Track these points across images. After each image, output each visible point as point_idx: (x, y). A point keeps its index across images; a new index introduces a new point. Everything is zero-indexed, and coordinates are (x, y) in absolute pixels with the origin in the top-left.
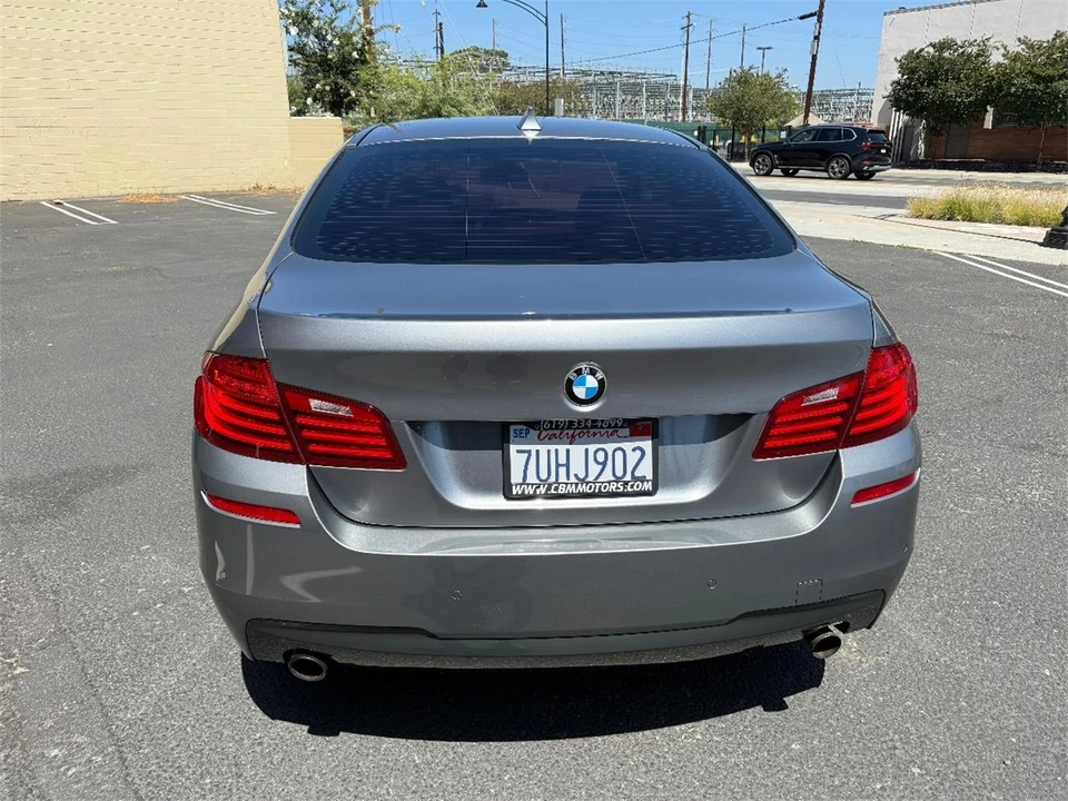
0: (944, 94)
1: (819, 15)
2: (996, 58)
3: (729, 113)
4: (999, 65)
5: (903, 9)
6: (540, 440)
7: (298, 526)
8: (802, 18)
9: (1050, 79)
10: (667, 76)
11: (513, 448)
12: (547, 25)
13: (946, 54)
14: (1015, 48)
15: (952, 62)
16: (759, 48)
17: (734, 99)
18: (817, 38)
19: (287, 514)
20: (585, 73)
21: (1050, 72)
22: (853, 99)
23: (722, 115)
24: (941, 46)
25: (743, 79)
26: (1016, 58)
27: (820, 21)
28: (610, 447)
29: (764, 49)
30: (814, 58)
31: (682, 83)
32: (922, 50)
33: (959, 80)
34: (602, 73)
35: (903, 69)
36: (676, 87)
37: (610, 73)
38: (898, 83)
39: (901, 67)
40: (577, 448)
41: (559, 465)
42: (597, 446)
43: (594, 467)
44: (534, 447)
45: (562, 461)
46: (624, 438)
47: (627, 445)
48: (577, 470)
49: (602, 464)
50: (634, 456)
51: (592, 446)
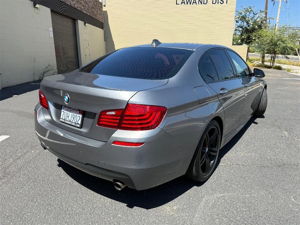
11: (62, 110)
40: (71, 114)
41: (67, 116)
42: (74, 114)
43: (72, 119)
44: (65, 111)
45: (68, 116)
46: (77, 114)
47: (78, 115)
48: (70, 118)
49: (74, 118)
50: (78, 118)
51: (73, 114)
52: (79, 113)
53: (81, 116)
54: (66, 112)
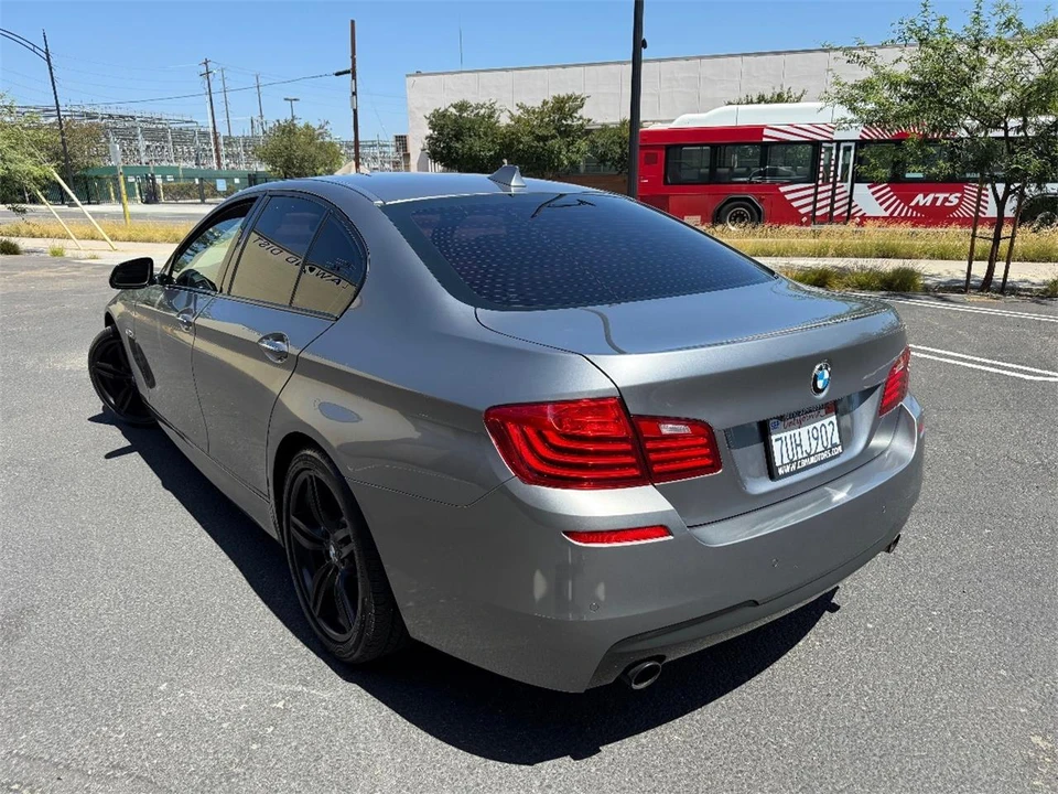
0: (470, 149)
1: (353, 72)
2: (504, 121)
3: (280, 161)
4: (508, 126)
5: (419, 73)
6: (786, 429)
7: (671, 537)
8: (337, 74)
9: (544, 139)
10: (187, 122)
11: (774, 437)
12: (48, 60)
13: (465, 115)
14: (517, 113)
15: (471, 121)
16: (286, 99)
17: (282, 148)
18: (354, 94)
19: (663, 530)
20: (90, 116)
21: (545, 133)
22: (377, 150)
23: (273, 163)
24: (462, 107)
25: (288, 130)
26: (518, 120)
27: (354, 77)
28: (818, 425)
29: (291, 100)
30: (355, 112)
31: (211, 130)
32: (446, 110)
33: (480, 137)
34: (110, 116)
35: (433, 126)
36: (205, 134)
37: (120, 116)
38: (430, 137)
39: (431, 122)
40: (804, 430)
41: (797, 445)
42: (813, 426)
43: (814, 443)
44: (782, 435)
45: (798, 442)
46: (823, 417)
47: (826, 422)
48: (806, 447)
49: (817, 439)
50: (829, 428)
51: (810, 427)
52: (826, 413)
53: (833, 418)
54: (787, 434)
